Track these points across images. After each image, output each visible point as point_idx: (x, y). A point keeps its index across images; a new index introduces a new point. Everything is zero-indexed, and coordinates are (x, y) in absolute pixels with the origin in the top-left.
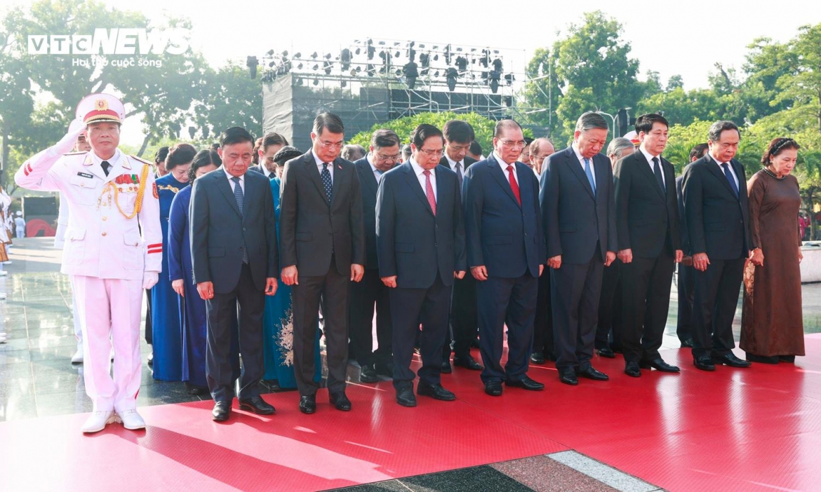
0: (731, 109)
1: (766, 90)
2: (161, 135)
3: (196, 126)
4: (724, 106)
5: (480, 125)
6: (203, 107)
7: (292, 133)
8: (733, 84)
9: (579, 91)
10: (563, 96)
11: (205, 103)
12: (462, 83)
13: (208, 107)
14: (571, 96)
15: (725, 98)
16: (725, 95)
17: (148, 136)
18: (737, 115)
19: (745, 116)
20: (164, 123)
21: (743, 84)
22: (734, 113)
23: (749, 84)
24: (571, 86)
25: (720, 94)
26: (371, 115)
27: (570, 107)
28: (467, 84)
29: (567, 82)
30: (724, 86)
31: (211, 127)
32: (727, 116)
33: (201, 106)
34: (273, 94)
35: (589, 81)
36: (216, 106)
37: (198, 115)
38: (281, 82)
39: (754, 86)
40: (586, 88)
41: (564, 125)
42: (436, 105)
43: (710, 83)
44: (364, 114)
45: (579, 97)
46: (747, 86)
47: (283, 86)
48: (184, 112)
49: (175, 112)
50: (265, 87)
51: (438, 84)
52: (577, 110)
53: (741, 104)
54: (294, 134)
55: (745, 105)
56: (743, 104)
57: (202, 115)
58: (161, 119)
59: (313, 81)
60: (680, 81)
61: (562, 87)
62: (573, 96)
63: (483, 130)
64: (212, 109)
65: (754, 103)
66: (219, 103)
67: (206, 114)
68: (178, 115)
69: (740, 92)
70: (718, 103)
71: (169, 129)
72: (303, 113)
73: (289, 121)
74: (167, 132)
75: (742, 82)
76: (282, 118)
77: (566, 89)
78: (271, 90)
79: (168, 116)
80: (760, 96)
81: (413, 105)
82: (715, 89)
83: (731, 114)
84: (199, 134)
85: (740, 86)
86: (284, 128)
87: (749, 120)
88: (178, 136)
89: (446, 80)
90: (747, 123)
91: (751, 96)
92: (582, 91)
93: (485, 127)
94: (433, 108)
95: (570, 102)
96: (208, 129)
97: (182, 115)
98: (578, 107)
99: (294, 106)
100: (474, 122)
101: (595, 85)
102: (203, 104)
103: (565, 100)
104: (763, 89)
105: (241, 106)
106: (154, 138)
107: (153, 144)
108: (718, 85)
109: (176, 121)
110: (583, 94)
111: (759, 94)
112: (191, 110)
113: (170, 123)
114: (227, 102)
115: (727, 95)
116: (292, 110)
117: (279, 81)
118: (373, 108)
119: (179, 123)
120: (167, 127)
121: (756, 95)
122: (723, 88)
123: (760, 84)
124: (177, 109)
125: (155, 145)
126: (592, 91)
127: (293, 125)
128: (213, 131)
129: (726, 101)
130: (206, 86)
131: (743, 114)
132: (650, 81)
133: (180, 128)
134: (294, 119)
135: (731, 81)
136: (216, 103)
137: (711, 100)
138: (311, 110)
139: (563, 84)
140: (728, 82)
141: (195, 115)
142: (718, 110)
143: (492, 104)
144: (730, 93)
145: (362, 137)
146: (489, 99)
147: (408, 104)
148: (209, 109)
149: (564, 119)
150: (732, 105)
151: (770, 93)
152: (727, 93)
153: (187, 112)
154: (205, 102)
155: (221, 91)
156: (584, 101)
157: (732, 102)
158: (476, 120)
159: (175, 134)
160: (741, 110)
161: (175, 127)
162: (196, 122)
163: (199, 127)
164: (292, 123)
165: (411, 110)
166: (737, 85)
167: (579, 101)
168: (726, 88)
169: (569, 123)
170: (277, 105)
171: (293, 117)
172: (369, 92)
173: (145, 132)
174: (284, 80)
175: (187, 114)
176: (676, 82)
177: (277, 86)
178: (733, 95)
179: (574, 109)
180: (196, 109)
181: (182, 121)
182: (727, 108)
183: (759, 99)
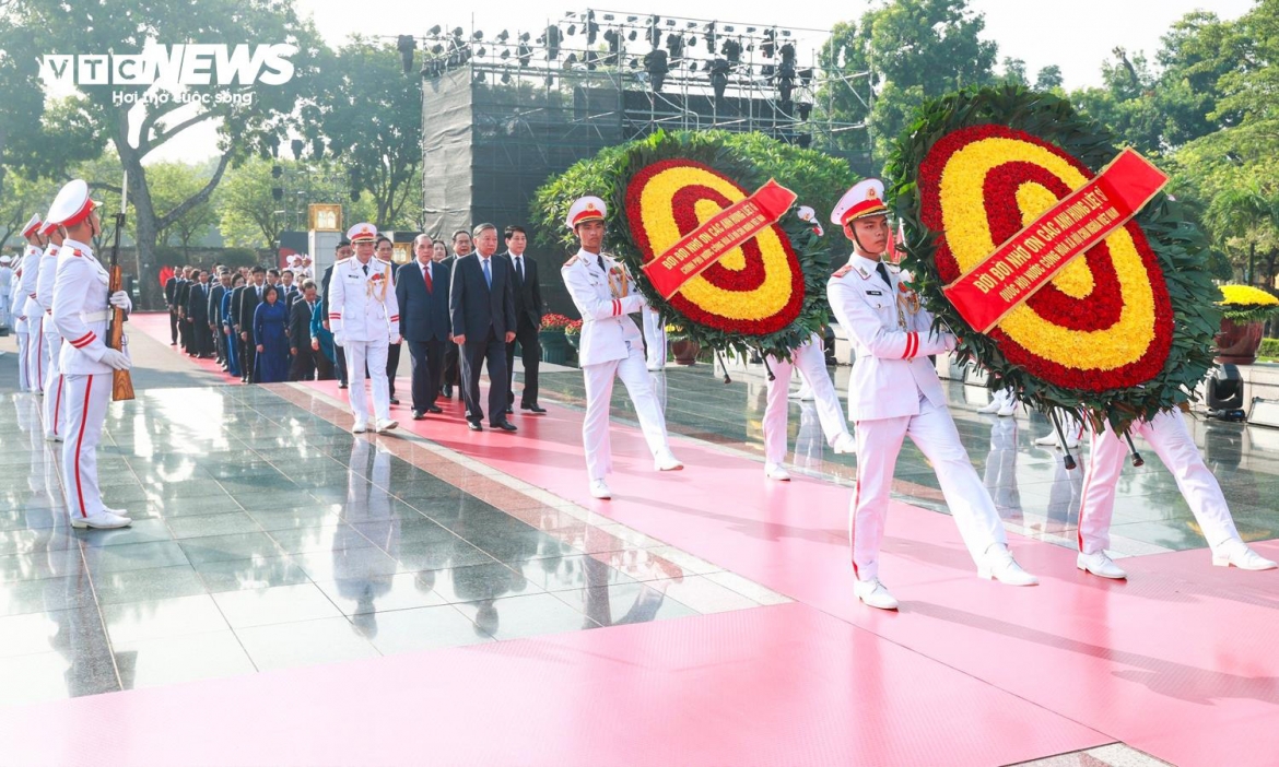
0: (1138, 122)
1: (1195, 92)
2: (249, 151)
3: (302, 138)
4: (1128, 116)
5: (768, 151)
6: (315, 110)
7: (471, 158)
8: (1141, 82)
9: (903, 91)
10: (876, 98)
11: (318, 104)
12: (734, 82)
13: (323, 110)
14: (889, 99)
15: (1129, 104)
16: (1130, 100)
17: (227, 153)
18: (1147, 131)
19: (1162, 133)
20: (253, 132)
21: (1157, 82)
22: (1143, 129)
23: (1168, 81)
24: (890, 82)
25: (1122, 97)
26: (593, 131)
27: (886, 115)
28: (741, 83)
29: (883, 77)
30: (1128, 84)
31: (327, 140)
32: (1132, 133)
33: (311, 108)
34: (440, 96)
35: (919, 76)
36: (335, 108)
37: (307, 122)
38: (454, 78)
39: (1176, 87)
40: (913, 87)
41: (878, 145)
42: (695, 118)
43: (1104, 80)
44: (581, 129)
45: (901, 101)
46: (1165, 85)
47: (457, 84)
48: (285, 117)
49: (270, 116)
50: (427, 86)
51: (695, 83)
52: (898, 121)
53: (1153, 114)
54: (473, 161)
55: (1161, 115)
56: (1158, 114)
57: (313, 121)
58: (248, 126)
59: (501, 76)
60: (1058, 75)
61: (874, 83)
62: (892, 99)
63: (775, 160)
64: (328, 112)
65: (1175, 113)
66: (340, 101)
67: (319, 121)
68: (274, 122)
69: (1154, 95)
70: (1119, 112)
71: (260, 143)
72: (487, 128)
73: (465, 139)
74: (257, 148)
75: (1156, 79)
76: (454, 135)
77: (882, 86)
78: (436, 90)
79: (260, 121)
80: (1185, 102)
81: (657, 117)
82: (1114, 90)
83: (1138, 129)
84: (308, 150)
85: (1154, 86)
86: (459, 149)
87: (1167, 139)
88: (276, 155)
89: (707, 77)
90: (1163, 143)
91: (1170, 101)
92: (907, 91)
93: (778, 155)
94: (689, 121)
95: (888, 108)
96: (323, 144)
97: (281, 120)
98: (901, 115)
99: (475, 116)
100: (760, 148)
101: (927, 82)
102: (314, 104)
103: (880, 105)
104: (1190, 91)
105: (375, 108)
106: (236, 156)
107: (235, 167)
108: (1118, 84)
109: (271, 130)
110: (907, 95)
111: (1184, 98)
112: (296, 113)
113: (262, 134)
114: (352, 102)
115: (1133, 99)
116: (471, 123)
117: (450, 77)
118: (596, 121)
119: (275, 133)
120: (257, 139)
121: (1178, 100)
122: (1125, 89)
123: (1186, 83)
124: (272, 111)
125: (239, 167)
126: (921, 92)
127: (472, 146)
128: (330, 146)
129: (1131, 108)
130: (321, 75)
131: (1157, 129)
132: (1010, 75)
133: (278, 143)
134: (475, 137)
135: (1138, 76)
136: (335, 103)
137: (1108, 106)
138: (499, 123)
139: (876, 80)
140: (1135, 79)
141: (301, 122)
142: (1118, 123)
143: (779, 115)
144: (1138, 96)
145: (583, 168)
146: (775, 108)
147: (650, 115)
148: (324, 112)
149: (878, 134)
150: (1139, 115)
151: (1201, 97)
152: (1134, 96)
153: (288, 115)
154: (318, 101)
155: (343, 83)
156: (910, 107)
157: (1142, 110)
158: (763, 143)
159: (271, 150)
160: (1155, 123)
161: (271, 140)
162: (303, 133)
163: (308, 141)
164: (471, 143)
165: (655, 124)
166: (1149, 84)
167: (902, 106)
168: (1131, 88)
169: (885, 141)
170: (446, 114)
171: (473, 134)
172: (590, 95)
173: (222, 148)
174: (458, 76)
175: (288, 120)
176: (1051, 76)
177: (446, 84)
178: (1142, 100)
179: (893, 119)
180: (304, 111)
181: (282, 130)
182: (1132, 120)
183: (1184, 107)
